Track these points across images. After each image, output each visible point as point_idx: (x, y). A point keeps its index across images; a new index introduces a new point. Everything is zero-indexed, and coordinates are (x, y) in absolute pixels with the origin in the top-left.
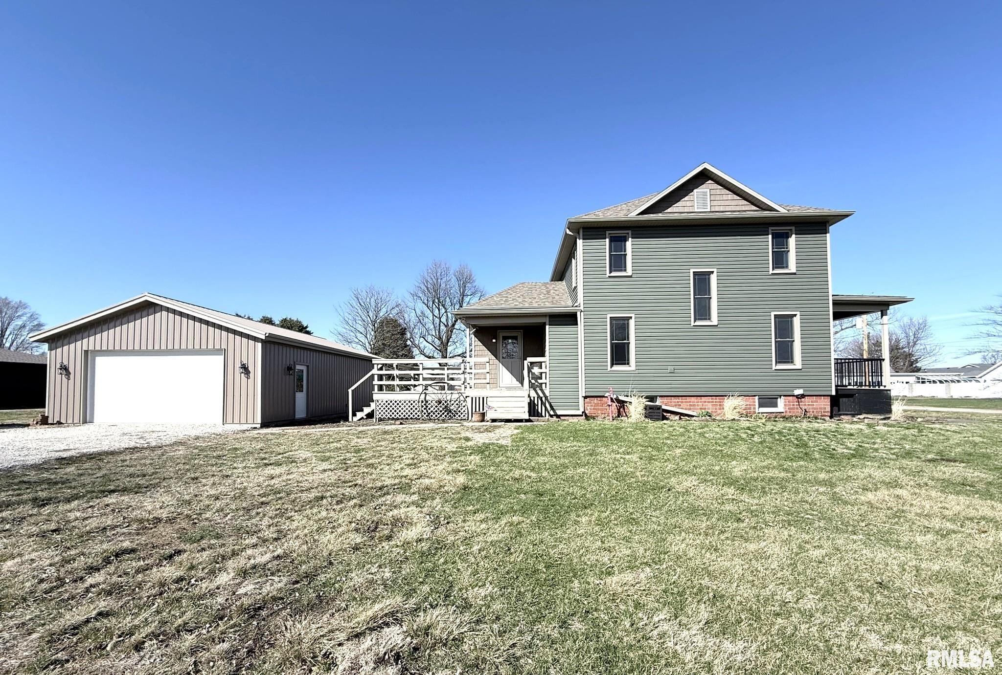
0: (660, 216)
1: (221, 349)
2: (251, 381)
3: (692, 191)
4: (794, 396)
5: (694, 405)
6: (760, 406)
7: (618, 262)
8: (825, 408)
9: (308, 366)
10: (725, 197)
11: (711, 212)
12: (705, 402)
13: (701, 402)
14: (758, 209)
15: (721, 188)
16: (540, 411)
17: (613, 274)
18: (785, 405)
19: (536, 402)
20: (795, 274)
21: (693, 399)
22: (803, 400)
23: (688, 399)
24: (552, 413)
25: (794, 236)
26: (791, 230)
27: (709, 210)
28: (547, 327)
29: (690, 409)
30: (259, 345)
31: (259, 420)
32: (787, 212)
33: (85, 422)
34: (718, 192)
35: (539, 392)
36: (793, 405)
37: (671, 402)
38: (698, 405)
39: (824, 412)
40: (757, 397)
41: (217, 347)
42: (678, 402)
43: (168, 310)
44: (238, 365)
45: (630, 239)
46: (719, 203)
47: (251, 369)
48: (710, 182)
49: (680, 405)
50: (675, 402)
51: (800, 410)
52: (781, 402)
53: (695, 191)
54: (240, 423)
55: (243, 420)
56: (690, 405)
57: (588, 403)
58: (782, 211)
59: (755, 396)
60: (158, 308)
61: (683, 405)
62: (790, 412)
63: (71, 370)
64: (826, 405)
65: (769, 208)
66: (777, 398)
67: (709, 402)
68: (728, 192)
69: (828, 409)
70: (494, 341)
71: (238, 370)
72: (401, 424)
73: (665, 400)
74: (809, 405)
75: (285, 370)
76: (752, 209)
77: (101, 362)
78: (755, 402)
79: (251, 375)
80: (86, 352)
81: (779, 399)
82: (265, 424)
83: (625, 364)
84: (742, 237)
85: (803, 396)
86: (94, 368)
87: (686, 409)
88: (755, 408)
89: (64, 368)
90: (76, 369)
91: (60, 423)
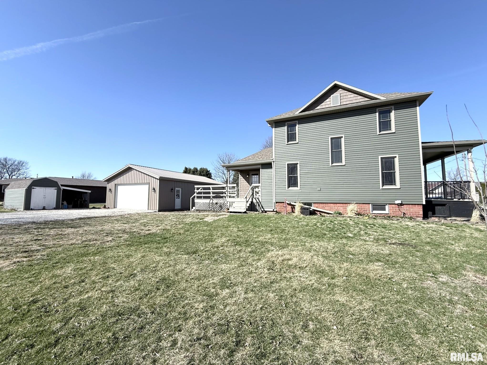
0: (311, 112)
1: (148, 183)
2: (156, 194)
3: (330, 96)
4: (395, 204)
5: (332, 208)
6: (374, 209)
7: (291, 137)
8: (419, 212)
9: (182, 189)
10: (349, 96)
11: (340, 105)
12: (339, 206)
13: (336, 206)
14: (369, 99)
15: (347, 92)
16: (257, 209)
17: (289, 143)
18: (390, 210)
19: (256, 205)
20: (395, 133)
21: (332, 205)
22: (402, 207)
23: (329, 205)
24: (262, 210)
25: (393, 111)
26: (392, 108)
27: (339, 104)
28: (261, 170)
29: (330, 210)
30: (158, 181)
31: (158, 209)
32: (386, 99)
33: (115, 208)
34: (345, 94)
35: (257, 200)
36: (396, 210)
37: (319, 206)
38: (335, 208)
39: (418, 214)
40: (371, 205)
42: (323, 206)
43: (135, 170)
44: (152, 188)
45: (297, 125)
46: (346, 100)
48: (340, 90)
49: (325, 208)
50: (322, 206)
51: (400, 213)
52: (387, 207)
53: (332, 96)
54: (152, 210)
55: (153, 209)
56: (330, 208)
57: (277, 205)
58: (382, 98)
59: (370, 204)
60: (133, 169)
61: (326, 208)
62: (393, 214)
63: (112, 191)
64: (420, 210)
65: (375, 98)
66: (385, 205)
67: (341, 207)
68: (351, 93)
69: (421, 212)
70: (247, 176)
71: (152, 190)
72: (199, 212)
73: (316, 205)
74: (407, 210)
75: (170, 190)
76: (366, 100)
77: (119, 188)
78: (369, 207)
80: (116, 184)
81: (386, 206)
82: (159, 211)
83: (295, 186)
84: (358, 117)
85: (401, 204)
86: (117, 190)
87: (328, 210)
88: (370, 211)
89: (110, 190)
90: (113, 190)
91: (109, 208)
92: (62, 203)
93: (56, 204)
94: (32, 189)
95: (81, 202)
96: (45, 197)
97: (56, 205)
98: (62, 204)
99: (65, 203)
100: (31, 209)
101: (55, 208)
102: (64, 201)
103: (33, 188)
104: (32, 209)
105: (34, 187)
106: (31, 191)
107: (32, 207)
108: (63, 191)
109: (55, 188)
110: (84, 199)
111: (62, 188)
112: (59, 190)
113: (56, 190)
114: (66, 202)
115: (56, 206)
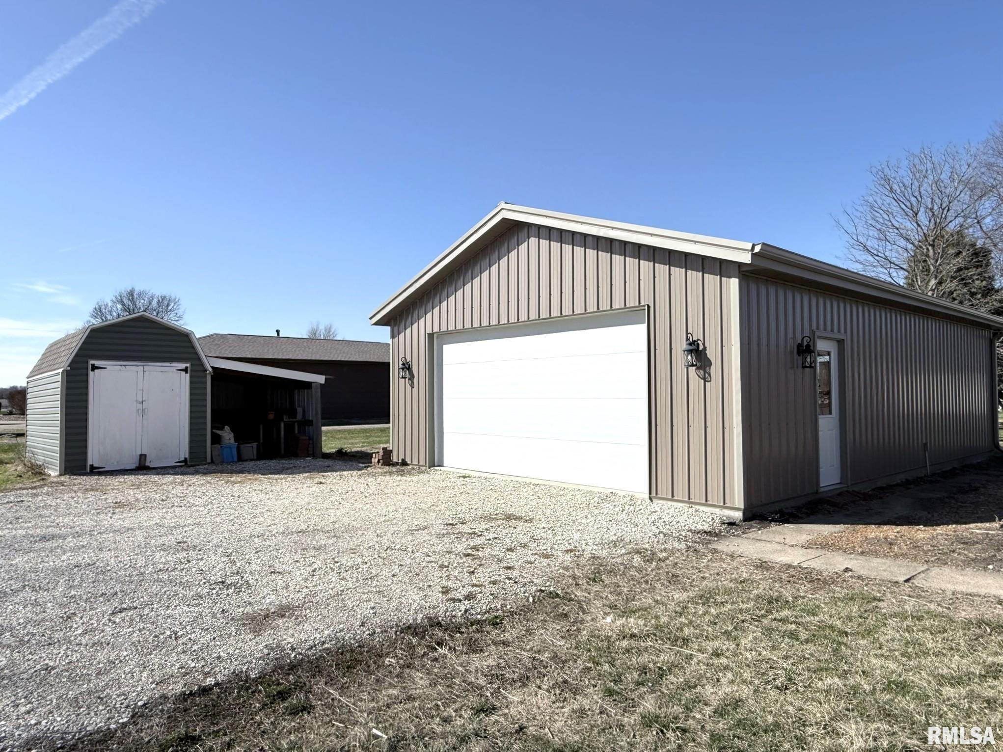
1: (639, 308)
2: (713, 387)
9: (840, 343)
31: (738, 498)
33: (432, 465)
41: (632, 302)
44: (680, 344)
47: (712, 353)
54: (691, 502)
63: (415, 371)
71: (681, 358)
75: (792, 352)
79: (715, 370)
80: (431, 336)
86: (441, 364)
89: (407, 367)
90: (420, 368)
91: (404, 463)
92: (213, 434)
93: (191, 442)
94: (91, 373)
95: (289, 427)
96: (144, 410)
97: (191, 447)
98: (216, 439)
99: (227, 435)
100: (92, 467)
101: (185, 461)
102: (222, 429)
103: (94, 368)
104: (95, 471)
105: (97, 363)
106: (87, 381)
107: (93, 459)
108: (213, 378)
109: (183, 365)
110: (299, 416)
111: (211, 363)
112: (196, 370)
113: (188, 375)
114: (232, 430)
115: (191, 453)
